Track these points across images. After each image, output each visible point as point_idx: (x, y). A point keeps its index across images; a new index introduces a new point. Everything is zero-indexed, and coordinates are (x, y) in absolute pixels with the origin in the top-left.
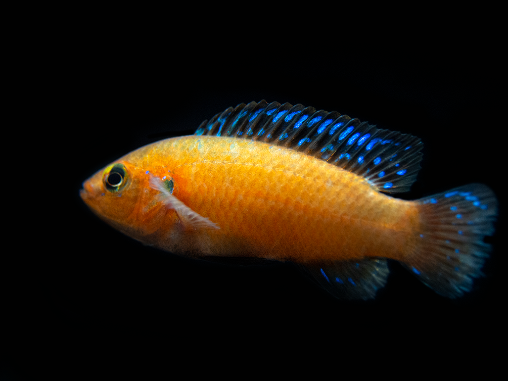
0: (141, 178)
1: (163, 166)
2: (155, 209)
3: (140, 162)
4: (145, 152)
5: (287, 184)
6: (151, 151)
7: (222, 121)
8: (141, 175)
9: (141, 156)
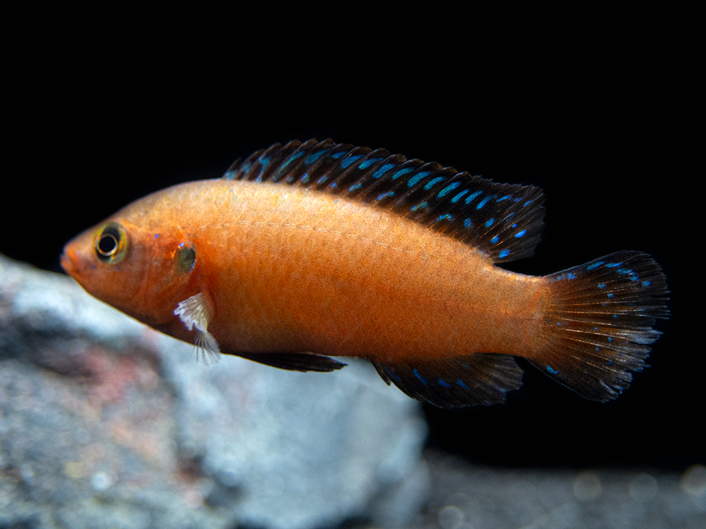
0: (147, 245)
1: (179, 227)
2: (170, 289)
3: (145, 221)
4: (152, 205)
5: (364, 257)
6: (160, 205)
7: (264, 161)
8: (148, 239)
9: (146, 212)
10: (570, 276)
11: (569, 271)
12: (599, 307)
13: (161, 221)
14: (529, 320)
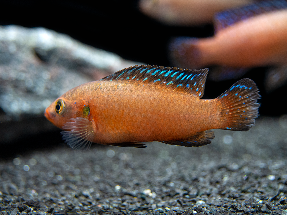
10: (226, 95)
11: (225, 93)
12: (237, 102)
13: (76, 97)
14: (216, 115)
